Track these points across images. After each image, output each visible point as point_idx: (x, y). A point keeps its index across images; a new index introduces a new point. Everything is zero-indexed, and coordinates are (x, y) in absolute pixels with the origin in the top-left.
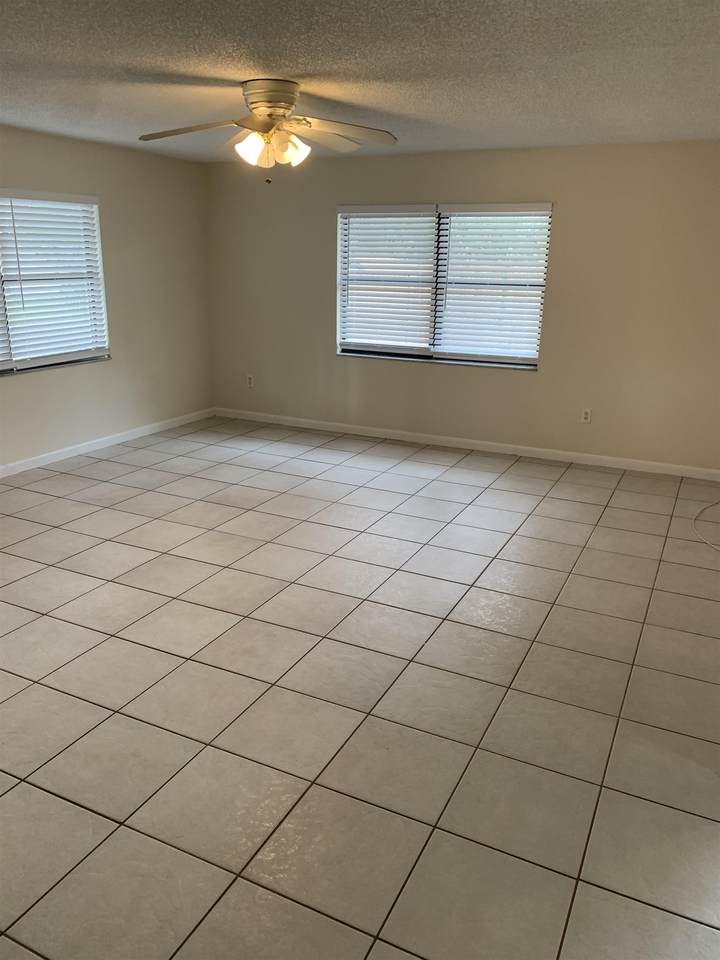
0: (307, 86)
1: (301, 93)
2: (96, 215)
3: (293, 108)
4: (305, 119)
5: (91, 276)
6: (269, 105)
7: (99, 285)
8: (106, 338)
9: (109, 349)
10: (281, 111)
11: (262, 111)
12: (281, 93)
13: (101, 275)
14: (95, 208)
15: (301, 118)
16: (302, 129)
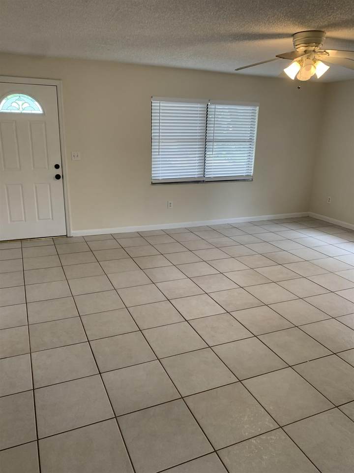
0: (329, 34)
1: (327, 38)
2: (257, 112)
3: (320, 46)
4: (325, 51)
5: (250, 141)
6: (305, 45)
7: (253, 145)
8: (252, 171)
9: (252, 176)
10: (313, 48)
11: (301, 49)
12: (314, 38)
13: (255, 141)
14: (258, 108)
15: (323, 50)
16: (324, 57)
